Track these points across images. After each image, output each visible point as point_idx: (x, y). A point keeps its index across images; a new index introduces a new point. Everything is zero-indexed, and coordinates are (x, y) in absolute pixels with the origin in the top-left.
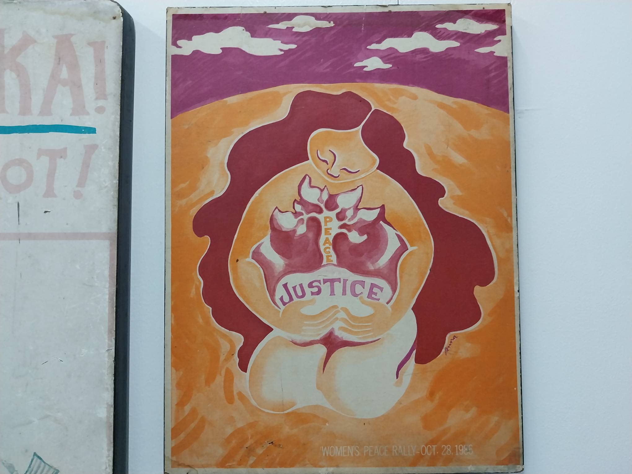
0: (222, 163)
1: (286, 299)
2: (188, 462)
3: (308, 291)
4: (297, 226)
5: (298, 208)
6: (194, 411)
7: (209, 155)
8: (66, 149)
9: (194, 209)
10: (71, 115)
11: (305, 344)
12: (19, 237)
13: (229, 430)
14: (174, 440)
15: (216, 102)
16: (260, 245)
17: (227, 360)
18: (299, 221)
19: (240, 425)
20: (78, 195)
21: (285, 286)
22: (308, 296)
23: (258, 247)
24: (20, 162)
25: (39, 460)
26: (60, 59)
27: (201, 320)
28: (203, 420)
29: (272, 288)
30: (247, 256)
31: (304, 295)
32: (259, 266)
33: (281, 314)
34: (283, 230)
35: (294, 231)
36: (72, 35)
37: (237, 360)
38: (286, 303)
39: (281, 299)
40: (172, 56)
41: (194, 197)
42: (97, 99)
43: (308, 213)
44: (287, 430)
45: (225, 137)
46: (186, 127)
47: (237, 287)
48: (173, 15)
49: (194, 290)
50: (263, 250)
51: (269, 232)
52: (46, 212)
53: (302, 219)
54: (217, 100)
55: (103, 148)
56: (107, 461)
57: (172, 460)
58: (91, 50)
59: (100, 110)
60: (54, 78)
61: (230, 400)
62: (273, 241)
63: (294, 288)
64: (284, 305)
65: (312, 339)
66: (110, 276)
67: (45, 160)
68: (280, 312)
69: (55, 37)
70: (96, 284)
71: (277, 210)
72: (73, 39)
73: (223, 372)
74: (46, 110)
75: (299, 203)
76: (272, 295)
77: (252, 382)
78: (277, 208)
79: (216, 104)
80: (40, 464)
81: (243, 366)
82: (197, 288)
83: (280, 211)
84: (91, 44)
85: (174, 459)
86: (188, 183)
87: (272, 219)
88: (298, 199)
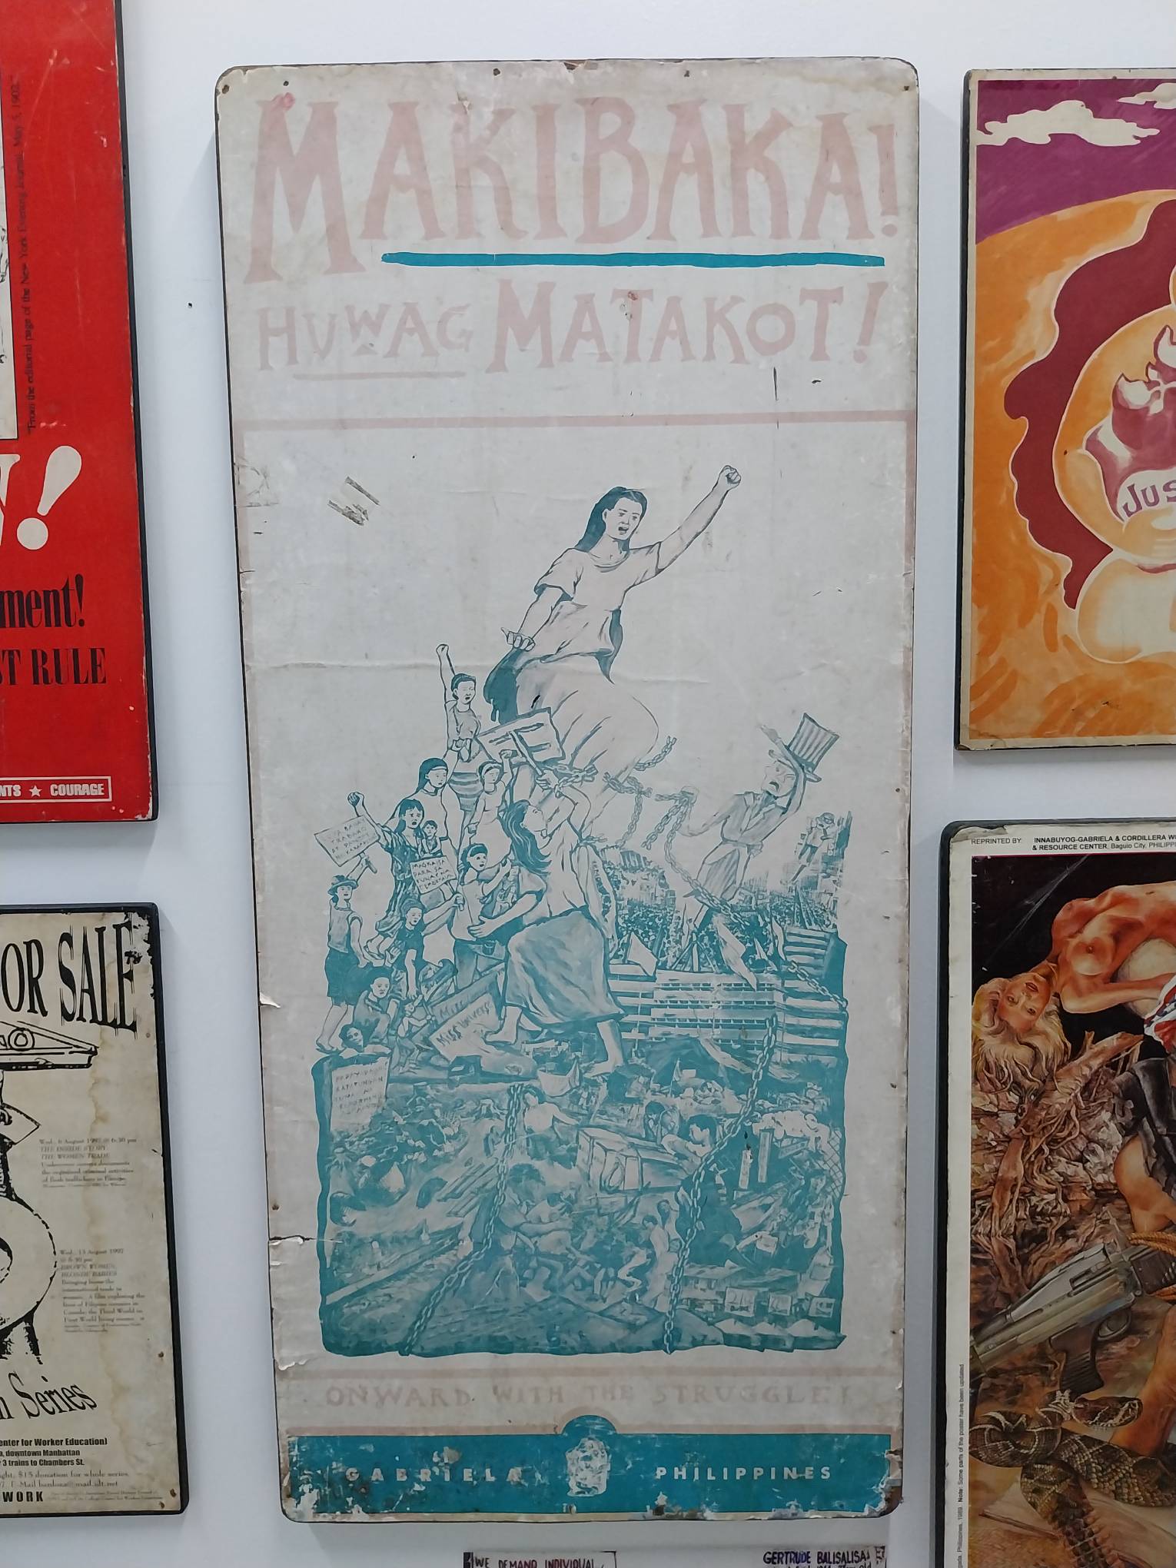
0: (1049, 309)
1: (1132, 507)
2: (992, 732)
3: (1163, 495)
4: (1150, 401)
5: (1153, 375)
6: (1002, 662)
7: (1029, 298)
8: (841, 289)
9: (1006, 377)
10: (848, 238)
11: (1157, 570)
12: (777, 419)
13: (1050, 687)
14: (973, 702)
15: (1042, 218)
16: (1098, 430)
17: (1048, 592)
18: (1153, 395)
19: (1065, 679)
20: (860, 357)
21: (1131, 489)
22: (1163, 502)
23: (1095, 433)
24: (776, 309)
25: (811, 723)
26: (828, 153)
27: (1013, 538)
28: (1015, 674)
29: (1113, 491)
30: (1080, 447)
31: (1156, 502)
32: (1096, 460)
33: (1124, 526)
34: (1131, 407)
35: (1146, 409)
36: (845, 115)
37: (1064, 592)
38: (1132, 513)
39: (1126, 507)
40: (978, 146)
41: (1007, 360)
42: (884, 214)
43: (1167, 382)
44: (1128, 686)
45: (1053, 270)
46: (998, 256)
47: (1064, 491)
48: (980, 82)
49: (1004, 496)
50: (1101, 437)
51: (1111, 411)
52: (815, 382)
53: (1159, 392)
54: (1043, 214)
55: (894, 287)
56: (904, 722)
57: (970, 730)
58: (873, 139)
59: (889, 231)
60: (821, 184)
61: (1052, 646)
62: (1117, 425)
63: (1144, 492)
64: (1129, 516)
65: (1167, 563)
66: (907, 470)
67: (812, 305)
68: (1122, 525)
69: (819, 118)
70: (889, 484)
71: (1123, 378)
72: (846, 121)
73: (1043, 609)
74: (810, 230)
75: (1154, 368)
76: (1113, 502)
77: (1083, 622)
78: (1123, 375)
79: (1041, 221)
80: (813, 727)
81: (1071, 600)
82: (1010, 493)
83: (1127, 380)
84: (874, 129)
85: (974, 727)
86: (998, 340)
87: (1116, 392)
88: (1154, 362)
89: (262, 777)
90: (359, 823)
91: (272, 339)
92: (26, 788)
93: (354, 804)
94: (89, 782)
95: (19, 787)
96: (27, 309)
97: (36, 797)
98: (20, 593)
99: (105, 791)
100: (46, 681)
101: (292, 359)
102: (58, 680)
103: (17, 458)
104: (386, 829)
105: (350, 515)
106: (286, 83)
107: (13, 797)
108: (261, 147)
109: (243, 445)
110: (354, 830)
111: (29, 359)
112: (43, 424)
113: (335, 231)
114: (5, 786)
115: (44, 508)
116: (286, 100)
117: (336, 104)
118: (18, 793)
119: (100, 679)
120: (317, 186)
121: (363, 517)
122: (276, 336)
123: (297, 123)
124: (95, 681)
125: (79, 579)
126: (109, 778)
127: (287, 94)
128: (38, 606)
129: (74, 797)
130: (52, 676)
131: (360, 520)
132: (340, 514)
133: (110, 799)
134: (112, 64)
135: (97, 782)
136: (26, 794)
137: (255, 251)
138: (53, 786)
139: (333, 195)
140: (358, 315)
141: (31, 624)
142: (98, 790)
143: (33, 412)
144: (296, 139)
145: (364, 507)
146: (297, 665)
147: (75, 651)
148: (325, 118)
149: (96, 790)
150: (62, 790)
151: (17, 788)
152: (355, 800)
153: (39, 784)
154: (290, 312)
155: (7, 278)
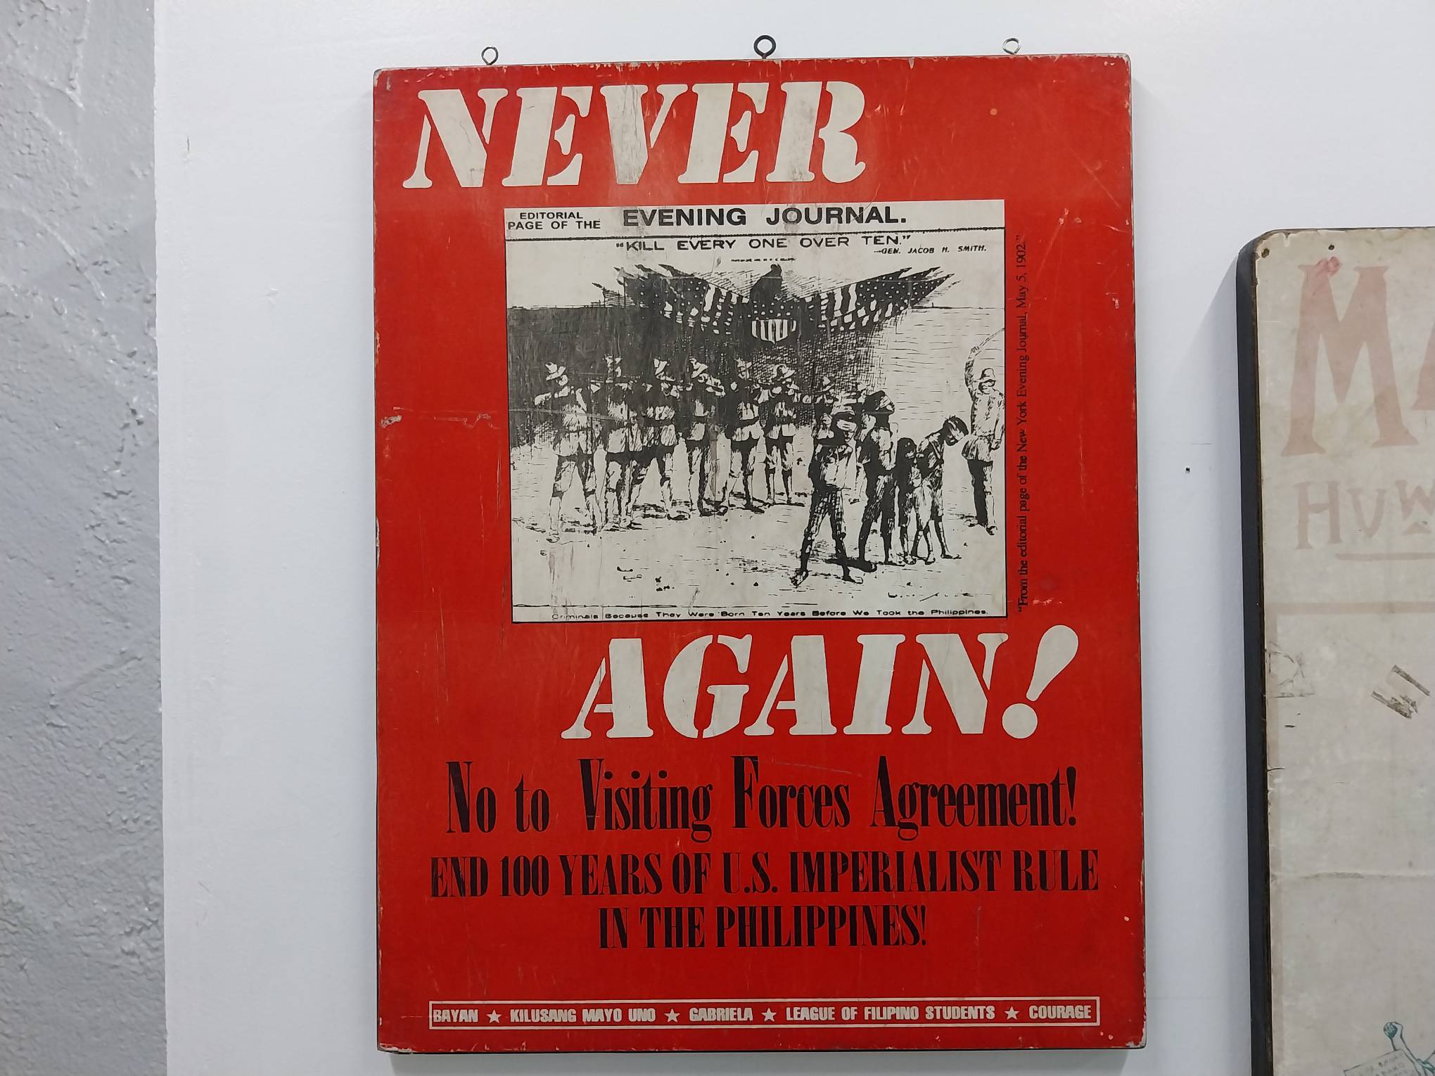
89: (1286, 1003)
90: (1396, 1058)
91: (1313, 517)
92: (1001, 1009)
93: (1391, 1036)
94: (1074, 1003)
95: (993, 1008)
96: (1023, 478)
97: (1012, 1020)
98: (1003, 787)
99: (1093, 1014)
100: (1029, 887)
101: (1335, 538)
102: (1043, 886)
103: (1005, 637)
104: (1428, 1066)
105: (1396, 707)
106: (1332, 247)
107: (986, 1020)
108: (1303, 313)
109: (1276, 631)
110: (1390, 1066)
111: (1023, 531)
112: (1036, 602)
113: (1385, 402)
114: (977, 1008)
115: (1033, 693)
116: (1331, 265)
117: (1386, 269)
118: (991, 1016)
119: (1092, 884)
120: (1364, 354)
121: (1411, 709)
122: (1318, 512)
123: (1343, 288)
124: (1085, 887)
125: (1071, 773)
126: (1098, 999)
127: (1333, 258)
128: (1023, 802)
129: (1056, 1020)
130: (1036, 881)
131: (1408, 712)
132: (1385, 706)
133: (1098, 1023)
134: (1128, 223)
135: (1083, 1003)
136: (1000, 1017)
137: (1295, 422)
138: (1032, 1008)
139: (1382, 361)
140: (1409, 490)
141: (1014, 822)
142: (1083, 1013)
143: (1024, 588)
144: (1342, 303)
145: (1413, 698)
146: (1330, 875)
147: (1064, 854)
148: (1373, 282)
149: (1082, 1012)
150: (1044, 1012)
151: (991, 1009)
152: (1392, 1031)
153: (1016, 1005)
154: (1333, 487)
155: (1002, 445)
